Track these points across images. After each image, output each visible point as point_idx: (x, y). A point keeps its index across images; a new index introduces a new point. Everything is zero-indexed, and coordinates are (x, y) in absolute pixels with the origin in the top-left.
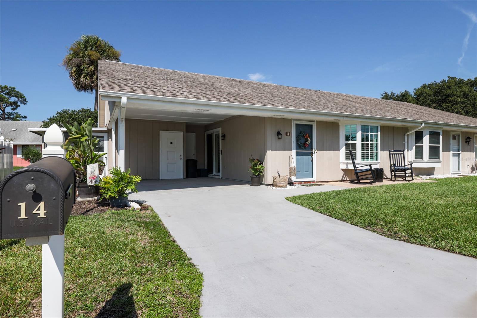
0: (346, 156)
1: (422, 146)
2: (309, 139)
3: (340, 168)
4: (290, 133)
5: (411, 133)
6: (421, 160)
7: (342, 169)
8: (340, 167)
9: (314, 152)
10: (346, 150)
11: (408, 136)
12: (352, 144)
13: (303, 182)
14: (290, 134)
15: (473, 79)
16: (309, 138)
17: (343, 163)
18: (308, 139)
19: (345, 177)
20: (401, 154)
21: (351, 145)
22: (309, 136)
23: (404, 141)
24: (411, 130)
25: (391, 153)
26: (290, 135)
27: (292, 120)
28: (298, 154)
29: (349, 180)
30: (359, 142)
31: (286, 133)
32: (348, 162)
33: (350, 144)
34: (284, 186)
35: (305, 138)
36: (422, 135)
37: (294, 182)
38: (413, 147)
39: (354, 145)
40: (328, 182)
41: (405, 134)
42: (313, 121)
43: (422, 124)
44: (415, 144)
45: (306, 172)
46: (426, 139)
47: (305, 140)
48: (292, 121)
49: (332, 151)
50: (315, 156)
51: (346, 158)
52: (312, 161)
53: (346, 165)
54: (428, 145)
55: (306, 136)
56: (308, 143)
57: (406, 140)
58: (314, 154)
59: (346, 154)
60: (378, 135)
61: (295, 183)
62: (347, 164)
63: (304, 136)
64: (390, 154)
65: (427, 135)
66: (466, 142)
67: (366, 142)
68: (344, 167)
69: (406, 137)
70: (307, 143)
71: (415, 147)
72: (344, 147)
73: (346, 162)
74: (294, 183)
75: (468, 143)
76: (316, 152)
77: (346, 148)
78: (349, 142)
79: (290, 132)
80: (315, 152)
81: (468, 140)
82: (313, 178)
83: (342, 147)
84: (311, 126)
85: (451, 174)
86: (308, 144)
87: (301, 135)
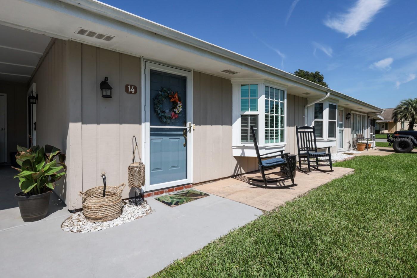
0: (242, 136)
1: (323, 121)
2: (180, 104)
3: (232, 155)
4: (135, 88)
5: (311, 106)
6: (321, 138)
7: (235, 157)
8: (232, 153)
9: (188, 129)
10: (242, 126)
11: (307, 108)
12: (251, 116)
13: (167, 190)
14: (137, 90)
15: (315, 73)
16: (180, 101)
17: (237, 147)
18: (177, 104)
19: (240, 168)
20: (311, 132)
21: (249, 117)
22: (179, 98)
23: (304, 115)
24: (311, 102)
25: (299, 130)
26: (136, 92)
27: (142, 59)
28: (154, 133)
29: (245, 172)
30: (261, 112)
31: (127, 86)
32: (244, 146)
33: (247, 115)
34: (108, 218)
35: (172, 100)
36: (323, 109)
37: (147, 192)
38: (312, 121)
39: (255, 118)
40: (213, 181)
41: (304, 106)
42: (188, 70)
43: (327, 93)
44: (315, 119)
45: (172, 167)
46: (326, 112)
47: (171, 104)
48: (142, 62)
49: (220, 126)
50: (190, 136)
51: (242, 139)
52: (186, 145)
53: (241, 150)
54: (328, 120)
55: (174, 98)
56: (177, 112)
57: (306, 114)
58: (188, 133)
59: (242, 133)
60: (284, 103)
61: (149, 195)
62: (243, 148)
63: (170, 96)
64: (297, 132)
65: (327, 108)
66: (347, 118)
67: (270, 113)
68: (238, 153)
69: (306, 110)
70: (175, 112)
71: (315, 123)
72: (239, 120)
73: (242, 145)
74: (145, 194)
75: (348, 119)
76: (194, 130)
77: (242, 123)
78: (247, 113)
79: (137, 86)
80: (190, 129)
81: (349, 116)
82: (186, 178)
83: (236, 120)
84: (184, 80)
85: (338, 152)
86: (178, 114)
87: (161, 95)
